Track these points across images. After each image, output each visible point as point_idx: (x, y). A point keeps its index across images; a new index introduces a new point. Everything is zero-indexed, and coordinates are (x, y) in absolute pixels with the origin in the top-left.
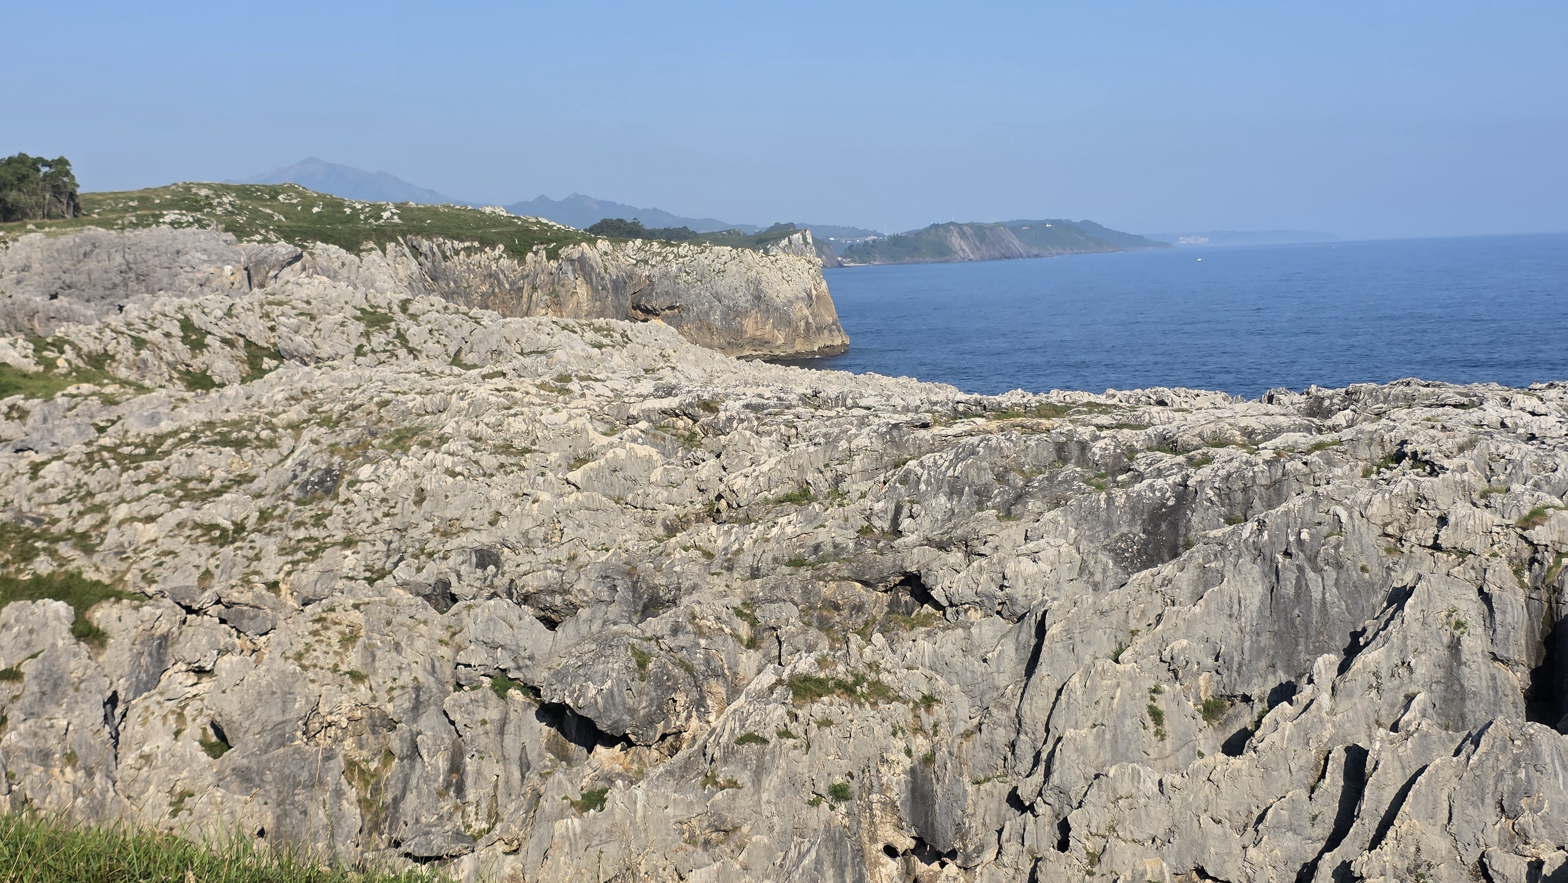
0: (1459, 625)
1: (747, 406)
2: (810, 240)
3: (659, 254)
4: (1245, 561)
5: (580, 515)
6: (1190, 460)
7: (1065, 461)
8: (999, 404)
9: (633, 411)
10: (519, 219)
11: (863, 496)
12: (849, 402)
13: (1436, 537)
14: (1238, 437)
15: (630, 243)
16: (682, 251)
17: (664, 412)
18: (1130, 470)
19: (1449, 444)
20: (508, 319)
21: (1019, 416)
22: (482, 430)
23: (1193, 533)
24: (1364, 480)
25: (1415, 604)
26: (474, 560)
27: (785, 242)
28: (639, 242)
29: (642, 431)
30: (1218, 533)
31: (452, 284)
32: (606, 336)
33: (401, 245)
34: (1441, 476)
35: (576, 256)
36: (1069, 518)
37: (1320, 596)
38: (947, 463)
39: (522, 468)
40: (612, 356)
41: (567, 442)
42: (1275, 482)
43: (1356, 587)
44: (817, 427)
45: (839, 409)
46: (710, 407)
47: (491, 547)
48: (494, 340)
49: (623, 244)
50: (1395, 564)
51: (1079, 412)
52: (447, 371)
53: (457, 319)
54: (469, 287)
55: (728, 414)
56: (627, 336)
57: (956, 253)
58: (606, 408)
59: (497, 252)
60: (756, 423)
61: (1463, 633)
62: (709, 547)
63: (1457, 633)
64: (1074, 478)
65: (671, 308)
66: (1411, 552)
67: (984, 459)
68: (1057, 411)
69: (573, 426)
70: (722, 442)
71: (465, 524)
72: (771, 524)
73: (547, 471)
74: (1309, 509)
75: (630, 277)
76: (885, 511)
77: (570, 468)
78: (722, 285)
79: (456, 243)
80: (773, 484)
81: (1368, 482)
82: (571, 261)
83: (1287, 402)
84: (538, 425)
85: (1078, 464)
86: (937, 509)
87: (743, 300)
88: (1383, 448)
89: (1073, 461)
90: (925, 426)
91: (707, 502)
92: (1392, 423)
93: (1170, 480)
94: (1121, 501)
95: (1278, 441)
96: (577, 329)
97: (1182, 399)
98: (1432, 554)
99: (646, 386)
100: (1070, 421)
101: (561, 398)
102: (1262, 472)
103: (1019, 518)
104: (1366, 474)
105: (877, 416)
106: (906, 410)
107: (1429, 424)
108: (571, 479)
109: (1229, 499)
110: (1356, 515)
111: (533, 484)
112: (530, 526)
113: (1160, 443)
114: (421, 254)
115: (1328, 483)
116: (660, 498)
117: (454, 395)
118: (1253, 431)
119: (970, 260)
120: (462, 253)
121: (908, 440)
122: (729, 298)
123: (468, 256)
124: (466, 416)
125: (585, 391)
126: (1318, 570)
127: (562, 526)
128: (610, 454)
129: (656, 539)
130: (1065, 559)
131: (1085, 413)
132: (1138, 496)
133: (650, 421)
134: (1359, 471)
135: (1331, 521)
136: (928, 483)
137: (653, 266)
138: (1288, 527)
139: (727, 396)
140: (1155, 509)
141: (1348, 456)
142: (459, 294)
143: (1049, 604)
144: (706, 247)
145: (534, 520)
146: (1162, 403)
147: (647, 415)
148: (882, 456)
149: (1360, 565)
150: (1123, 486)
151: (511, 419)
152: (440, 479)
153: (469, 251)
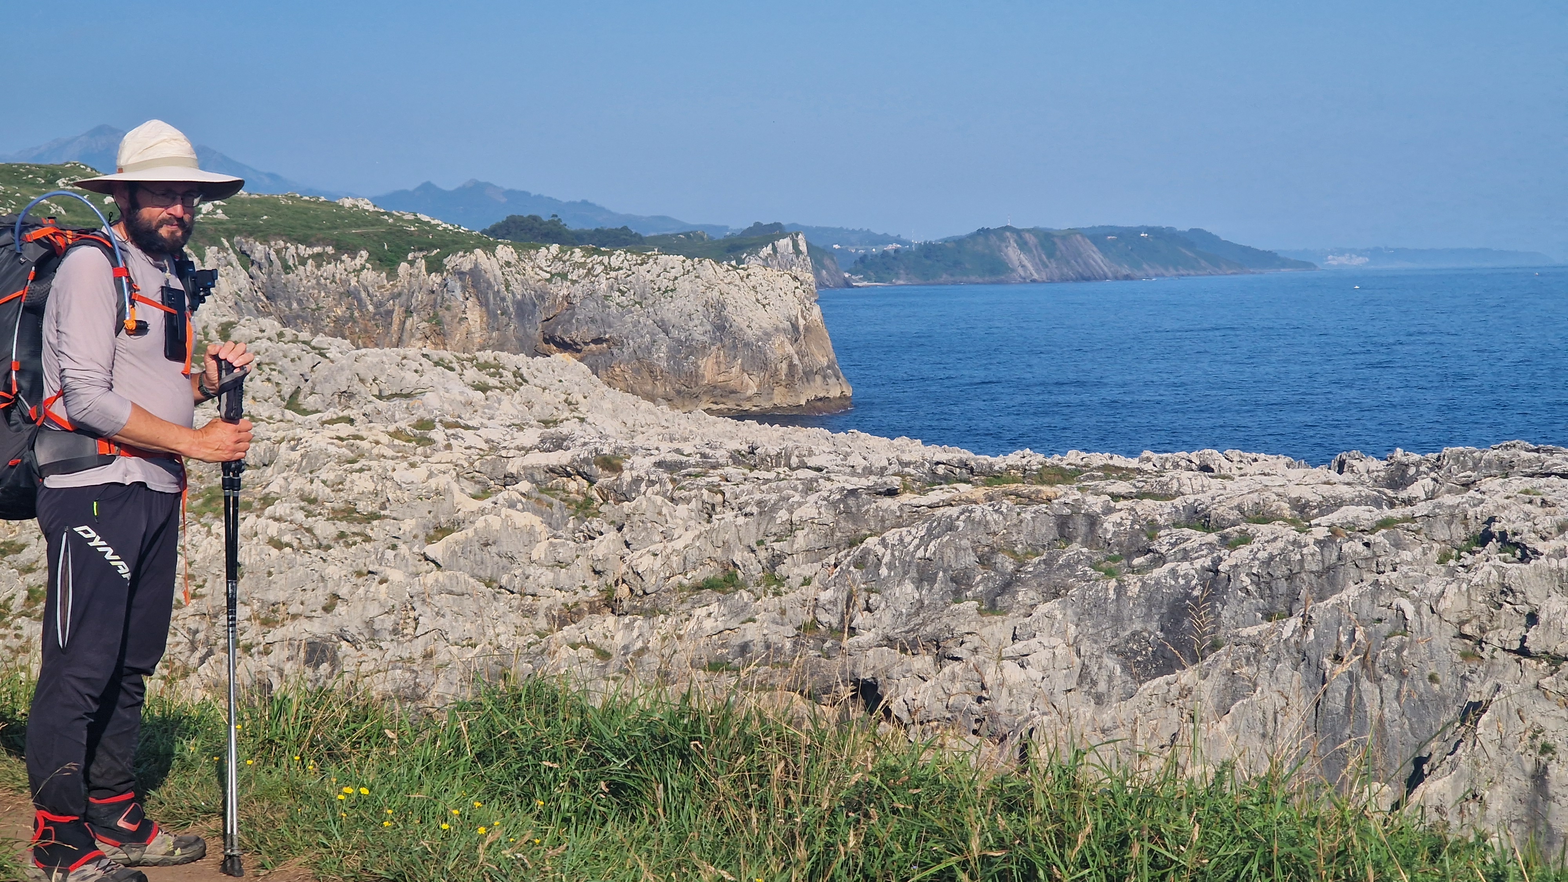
0: (1546, 749)
1: (659, 464)
2: (803, 247)
3: (583, 265)
4: (1285, 667)
5: (442, 600)
6: (1224, 539)
7: (1068, 539)
8: (991, 466)
9: (512, 468)
10: (390, 215)
11: (807, 582)
12: (794, 461)
13: (1524, 639)
14: (1286, 510)
15: (543, 250)
16: (615, 261)
17: (552, 470)
18: (1150, 551)
19: (1546, 522)
20: (364, 351)
21: (1015, 481)
22: (318, 489)
23: (1222, 631)
24: (1440, 567)
25: (1491, 721)
26: (302, 654)
27: (767, 250)
28: (555, 248)
29: (523, 495)
30: (1252, 631)
31: (295, 305)
32: (493, 375)
33: (225, 250)
34: (1533, 562)
35: (467, 266)
36: (1069, 612)
37: (1376, 712)
38: (917, 541)
39: (368, 539)
40: (499, 401)
41: (426, 505)
42: (1329, 568)
43: (1422, 701)
44: (750, 493)
45: (780, 470)
46: (611, 464)
47: (325, 640)
48: (344, 378)
49: (532, 252)
50: (1472, 672)
51: (1093, 478)
52: (278, 416)
53: (295, 350)
54: (319, 309)
55: (635, 474)
56: (521, 376)
57: (1013, 270)
58: (477, 464)
59: (358, 261)
60: (670, 486)
61: (1550, 759)
62: (605, 645)
63: (1543, 759)
64: (1079, 561)
65: (597, 341)
66: (1493, 657)
67: (965, 536)
68: (1065, 476)
69: (434, 487)
70: (625, 510)
71: (293, 610)
72: (684, 616)
73: (400, 543)
74: (1366, 603)
75: (542, 296)
76: (834, 603)
77: (430, 540)
78: (669, 310)
79: (301, 247)
80: (689, 566)
81: (1443, 570)
82: (461, 274)
83: (1363, 470)
84: (389, 484)
85: (1085, 543)
86: (902, 600)
87: (700, 331)
88: (1466, 527)
89: (1079, 539)
90: (892, 493)
91: (604, 587)
92: (1479, 496)
93: (1198, 564)
94: (1134, 589)
95: (1335, 517)
96: (455, 365)
97: (1235, 464)
98: (1518, 661)
99: (530, 437)
100: (1079, 489)
101: (420, 450)
102: (1313, 555)
103: (1004, 611)
104: (1443, 559)
105: (829, 479)
106: (868, 471)
107: (1527, 497)
108: (431, 555)
109: (1270, 589)
110: (1425, 609)
111: (381, 560)
112: (376, 613)
113: (1189, 517)
114: (253, 263)
115: (1395, 570)
116: (543, 581)
117: (284, 444)
118: (1307, 505)
119: (1034, 281)
120: (310, 261)
121: (868, 510)
122: (681, 329)
123: (319, 266)
124: (297, 471)
125: (452, 441)
126: (1378, 680)
127: (416, 614)
128: (480, 523)
129: (537, 633)
130: (1061, 663)
131: (1100, 478)
132: (1157, 583)
133: (534, 481)
134: (1434, 555)
135: (1394, 617)
136: (891, 566)
137: (574, 282)
138: (1340, 624)
139: (634, 450)
140: (1177, 600)
141: (1422, 537)
142: (305, 320)
143: (1036, 720)
144: (649, 257)
145: (381, 605)
146: (1205, 468)
147: (529, 474)
148: (833, 531)
149: (1428, 673)
150: (1139, 572)
151: (356, 475)
152: (262, 550)
153: (319, 259)
